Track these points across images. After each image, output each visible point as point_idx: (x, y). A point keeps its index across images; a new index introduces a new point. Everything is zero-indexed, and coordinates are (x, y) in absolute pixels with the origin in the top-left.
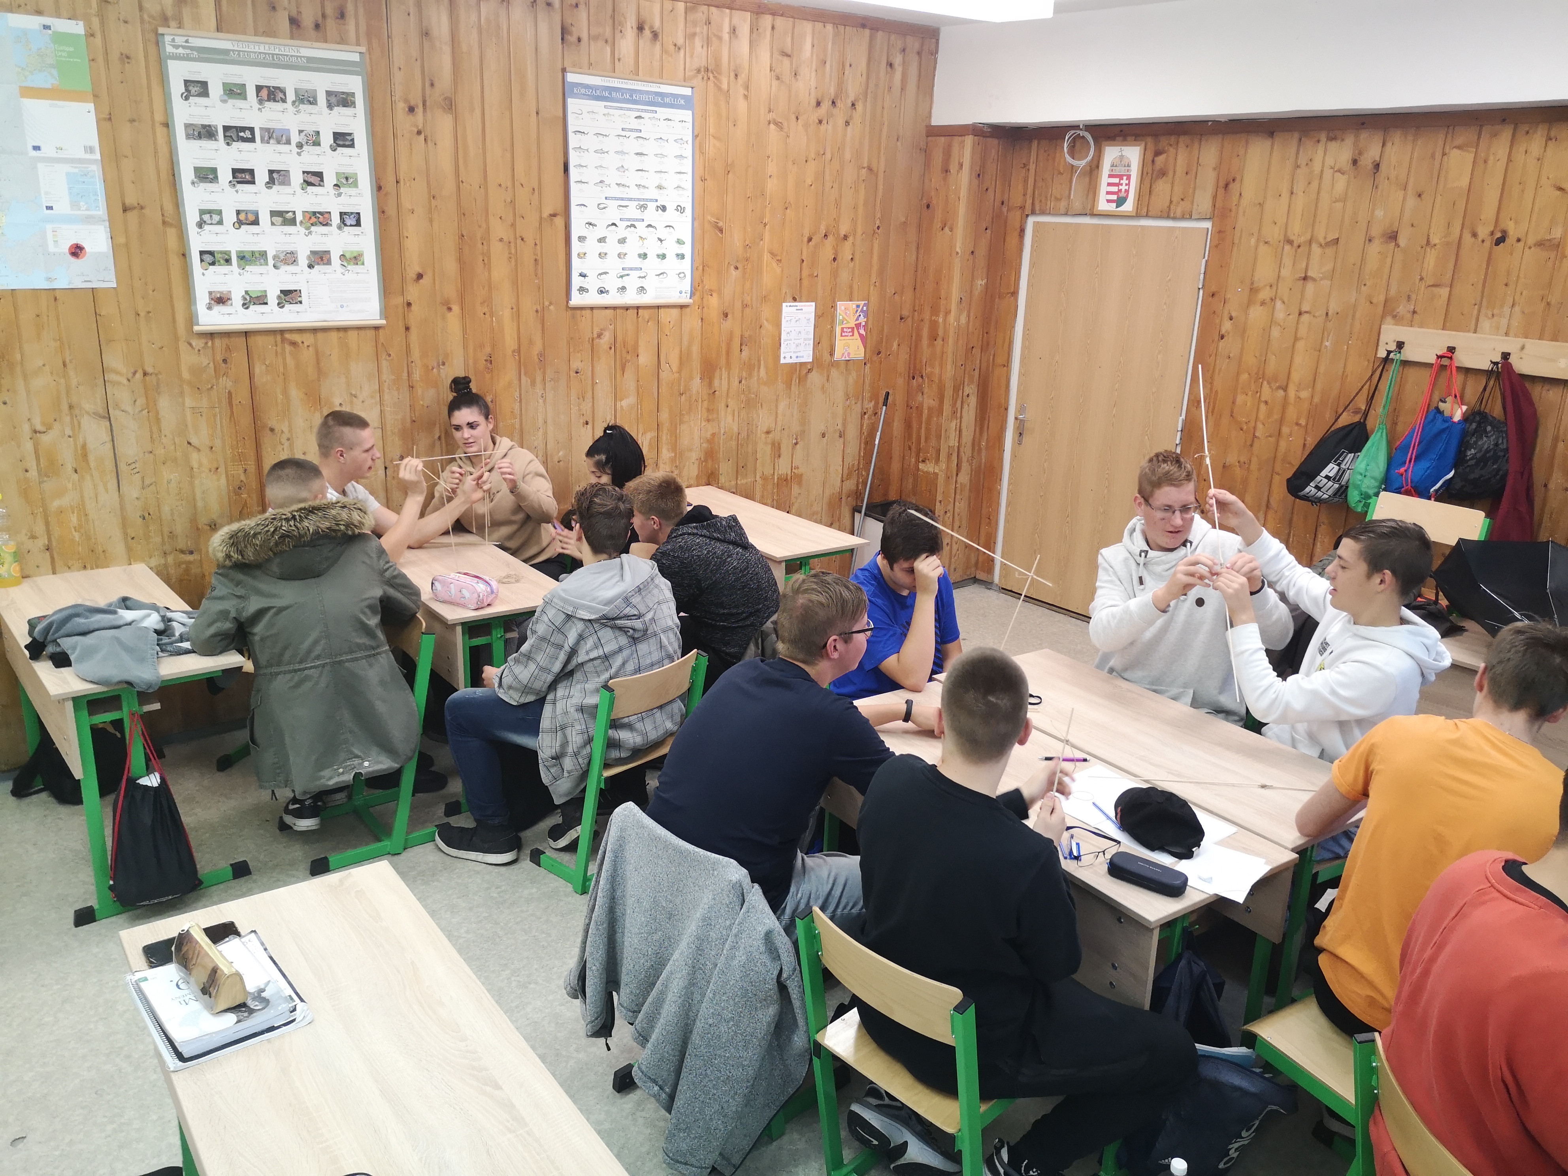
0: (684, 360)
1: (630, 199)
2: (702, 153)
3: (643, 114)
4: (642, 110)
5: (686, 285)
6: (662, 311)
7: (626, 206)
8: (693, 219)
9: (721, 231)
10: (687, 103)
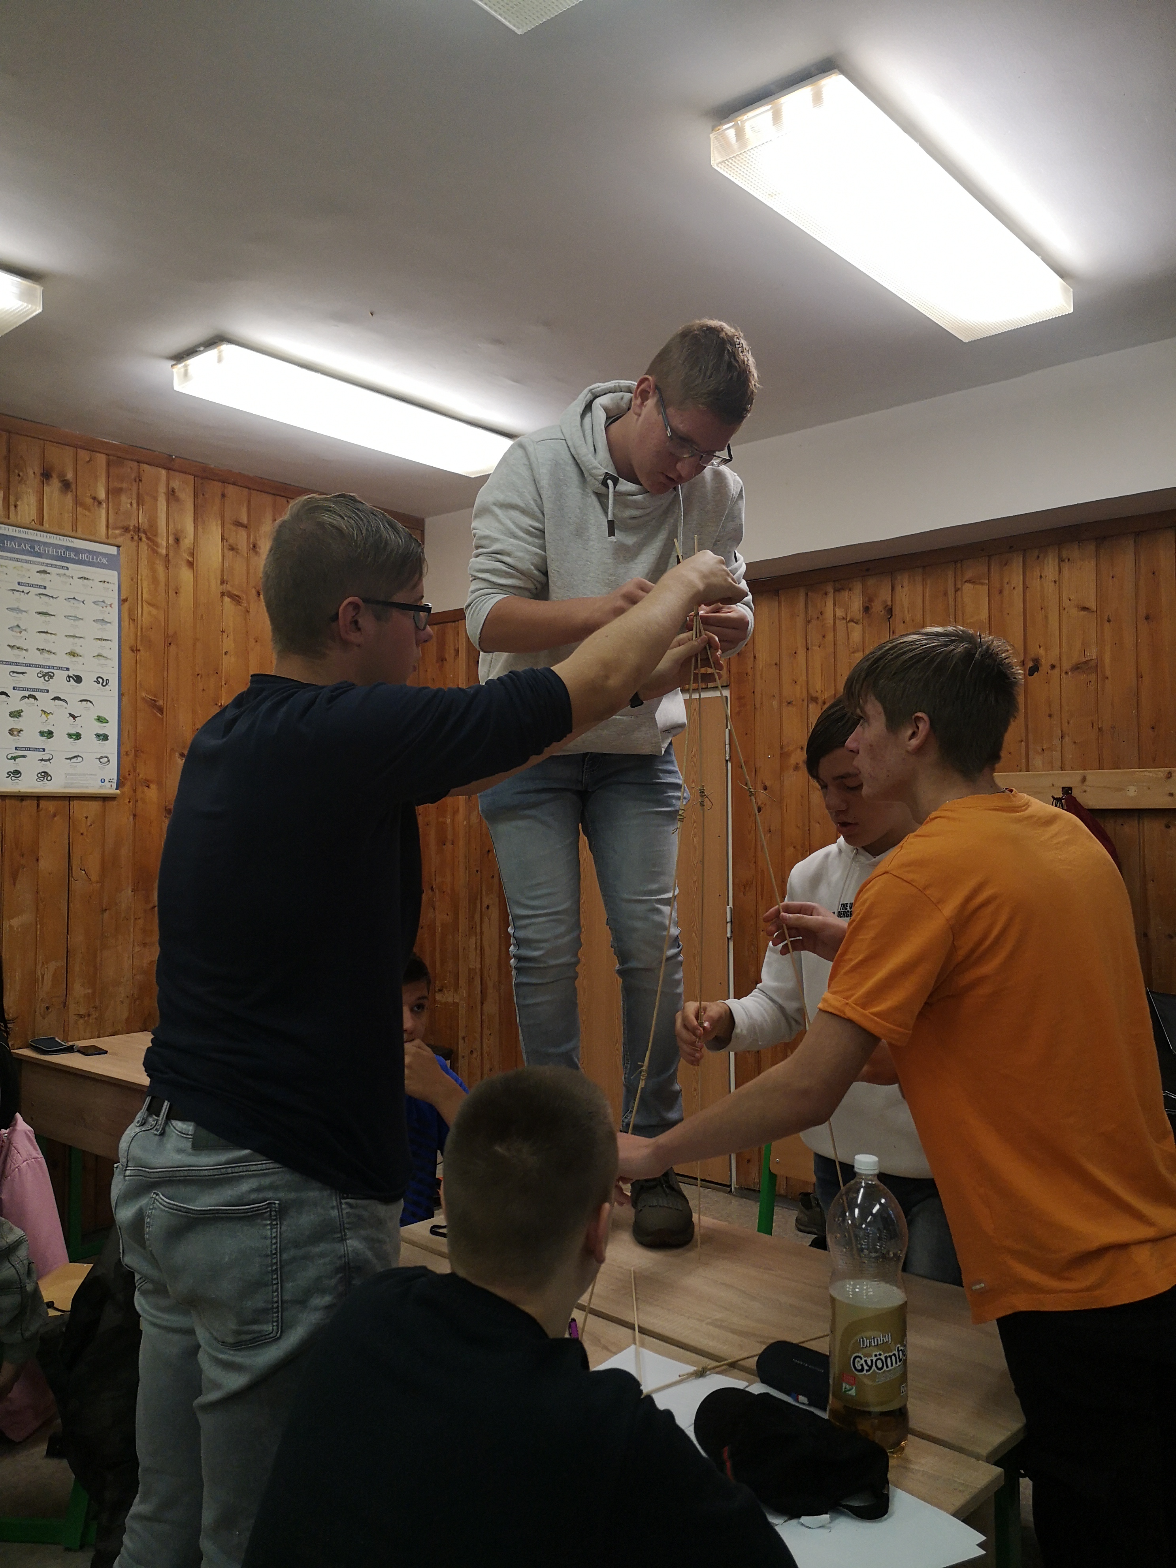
0: (109, 865)
1: (29, 665)
2: (132, 619)
3: (48, 569)
4: (47, 565)
5: (111, 772)
6: (75, 804)
7: (22, 673)
8: (121, 695)
9: (161, 710)
10: (111, 563)
